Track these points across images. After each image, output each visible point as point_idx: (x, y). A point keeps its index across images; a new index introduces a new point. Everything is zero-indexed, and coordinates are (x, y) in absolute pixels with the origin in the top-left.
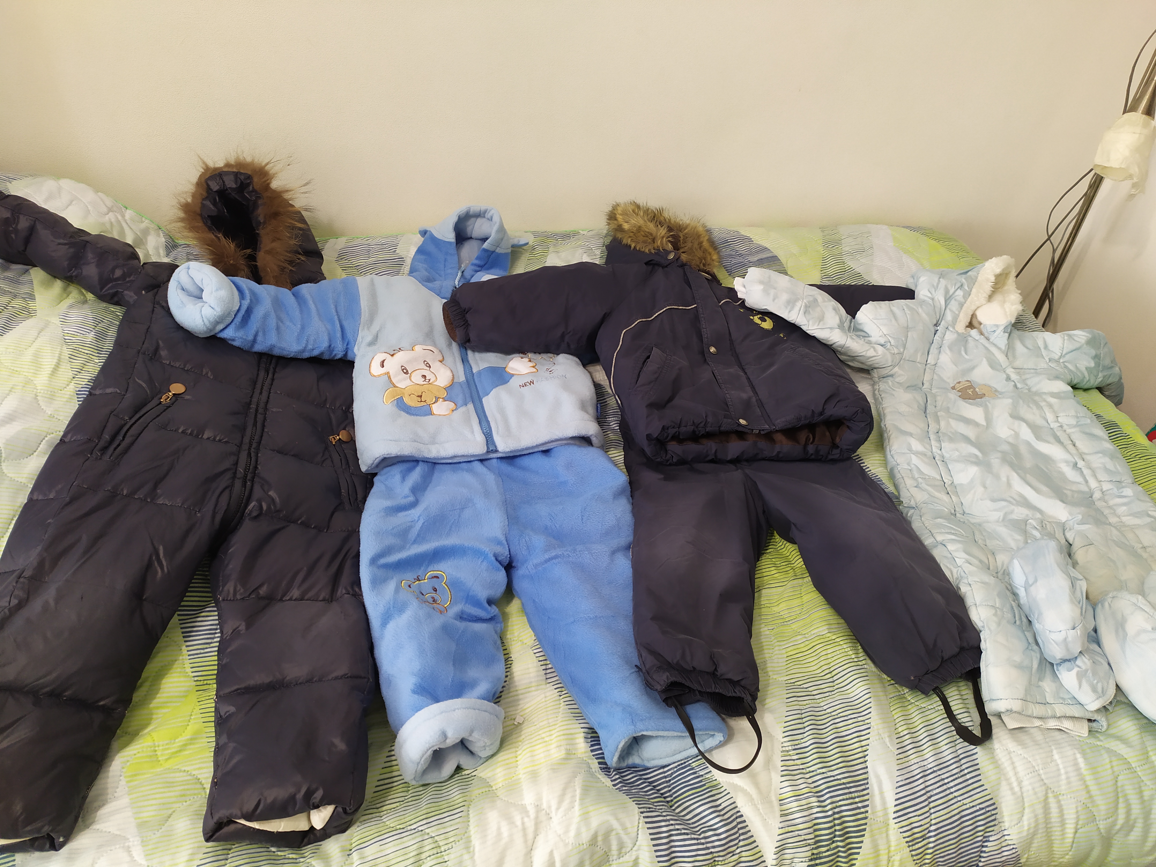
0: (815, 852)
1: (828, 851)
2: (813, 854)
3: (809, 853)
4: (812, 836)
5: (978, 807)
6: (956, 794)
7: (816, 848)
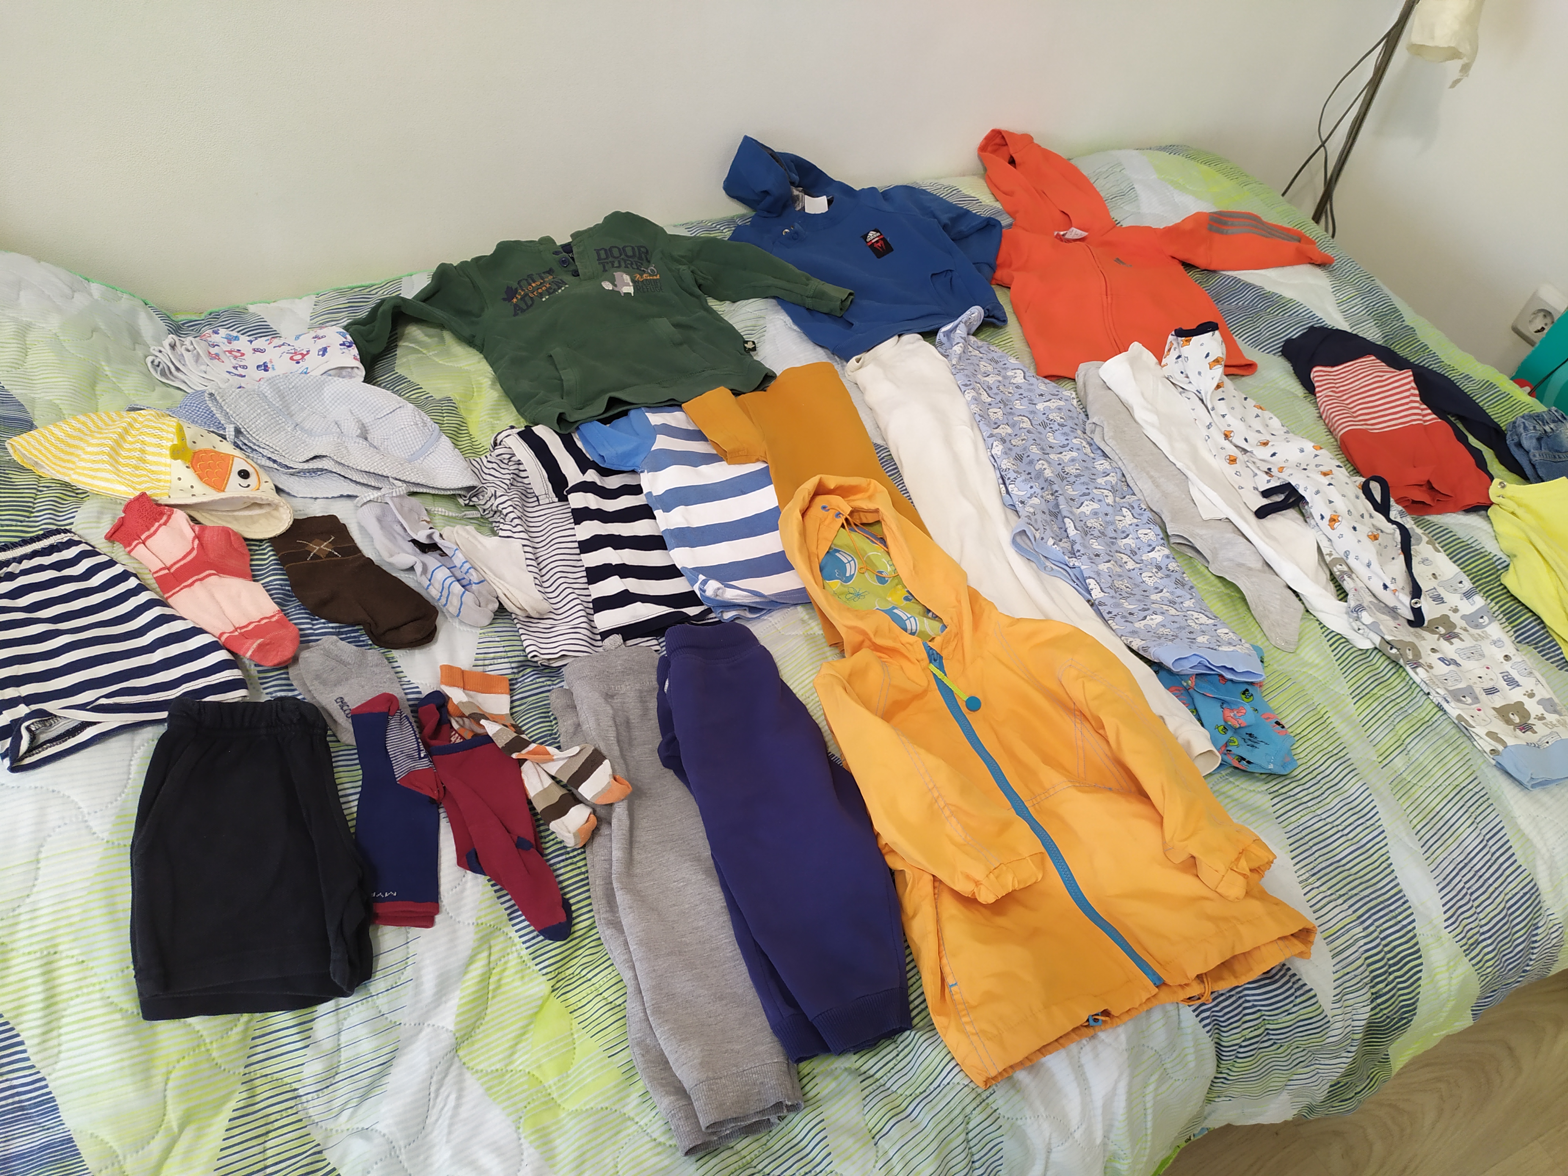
0: (1374, 990)
1: (1387, 985)
2: (1372, 994)
3: (1369, 994)
4: (1367, 973)
5: (1521, 894)
6: (1496, 885)
7: (1373, 987)
